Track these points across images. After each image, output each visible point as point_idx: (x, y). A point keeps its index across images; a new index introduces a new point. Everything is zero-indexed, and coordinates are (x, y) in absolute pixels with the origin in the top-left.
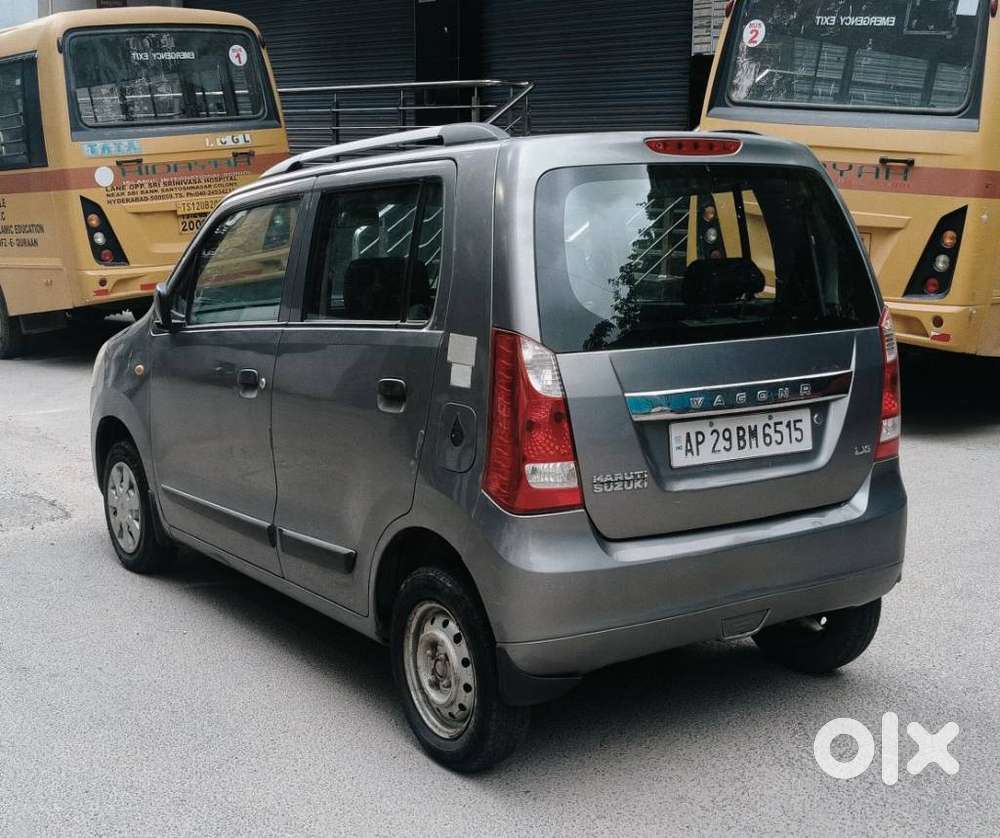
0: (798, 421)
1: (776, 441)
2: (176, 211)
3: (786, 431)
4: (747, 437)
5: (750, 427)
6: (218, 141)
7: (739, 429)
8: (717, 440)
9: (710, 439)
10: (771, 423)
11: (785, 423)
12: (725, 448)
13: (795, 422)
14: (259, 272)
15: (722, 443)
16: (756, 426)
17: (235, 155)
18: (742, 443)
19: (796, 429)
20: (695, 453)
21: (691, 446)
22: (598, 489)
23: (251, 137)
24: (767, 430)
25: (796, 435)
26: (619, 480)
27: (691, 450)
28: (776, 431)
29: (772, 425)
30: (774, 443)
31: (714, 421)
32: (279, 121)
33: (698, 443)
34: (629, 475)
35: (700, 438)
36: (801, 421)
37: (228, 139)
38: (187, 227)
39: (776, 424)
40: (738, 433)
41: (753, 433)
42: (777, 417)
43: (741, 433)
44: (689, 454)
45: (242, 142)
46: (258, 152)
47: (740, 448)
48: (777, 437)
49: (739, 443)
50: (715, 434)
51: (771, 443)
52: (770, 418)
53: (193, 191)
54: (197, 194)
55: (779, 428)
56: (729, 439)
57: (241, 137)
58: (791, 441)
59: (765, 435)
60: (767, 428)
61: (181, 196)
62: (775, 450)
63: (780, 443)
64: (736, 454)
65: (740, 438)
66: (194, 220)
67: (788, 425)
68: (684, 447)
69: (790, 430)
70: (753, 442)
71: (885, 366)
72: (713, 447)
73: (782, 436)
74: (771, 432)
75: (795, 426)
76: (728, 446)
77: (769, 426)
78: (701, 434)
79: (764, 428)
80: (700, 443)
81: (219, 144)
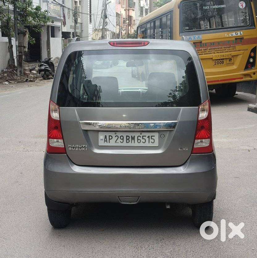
0: (153, 136)
1: (143, 142)
2: (212, 58)
3: (147, 139)
4: (130, 139)
5: (132, 136)
6: (230, 34)
7: (127, 136)
8: (117, 139)
9: (114, 139)
10: (141, 136)
11: (147, 136)
12: (120, 142)
13: (152, 136)
14: (242, 78)
15: (119, 140)
16: (134, 136)
17: (236, 39)
18: (128, 141)
19: (152, 139)
20: (108, 141)
21: (107, 139)
22: (70, 149)
23: (243, 32)
24: (139, 138)
25: (151, 141)
26: (77, 147)
27: (107, 141)
28: (143, 139)
29: (142, 137)
30: (141, 142)
31: (117, 133)
32: (255, 27)
33: (110, 139)
34: (80, 146)
35: (111, 138)
37: (234, 34)
38: (216, 63)
39: (143, 136)
40: (127, 138)
41: (133, 138)
42: (144, 134)
43: (128, 138)
44: (106, 142)
45: (239, 34)
46: (245, 38)
47: (127, 142)
48: (144, 141)
49: (127, 141)
50: (117, 137)
52: (141, 134)
53: (219, 51)
54: (220, 52)
55: (144, 138)
56: (123, 139)
57: (239, 33)
58: (149, 143)
59: (138, 139)
60: (139, 137)
61: (215, 53)
62: (142, 144)
64: (125, 144)
65: (127, 139)
66: (219, 61)
67: (149, 137)
68: (104, 139)
69: (149, 139)
70: (133, 141)
71: (198, 121)
72: (116, 141)
73: (145, 141)
74: (141, 139)
75: (151, 138)
76: (122, 141)
77: (140, 137)
78: (111, 136)
79: (138, 137)
80: (111, 139)
81: (230, 35)
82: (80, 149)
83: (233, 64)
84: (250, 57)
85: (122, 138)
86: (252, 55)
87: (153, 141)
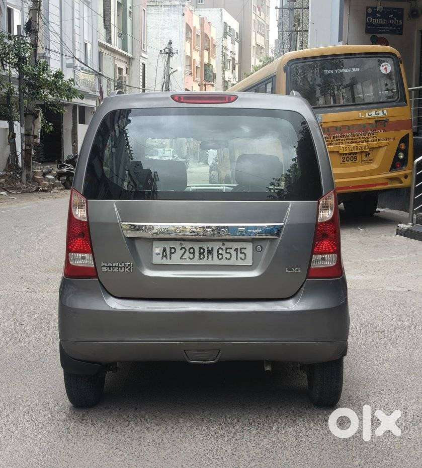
1: (226, 258)
2: (338, 152)
3: (234, 254)
4: (206, 254)
5: (208, 249)
6: (367, 114)
7: (200, 249)
8: (184, 253)
9: (179, 252)
10: (224, 248)
11: (234, 249)
12: (189, 258)
13: (241, 249)
14: (386, 184)
15: (187, 255)
16: (212, 248)
17: (376, 121)
18: (202, 256)
19: (241, 253)
20: (168, 257)
21: (166, 253)
22: (104, 269)
23: (387, 111)
24: (220, 251)
25: (240, 256)
26: (115, 266)
27: (166, 256)
28: (227, 252)
30: (224, 259)
31: (183, 243)
32: (406, 102)
33: (171, 253)
34: (121, 264)
35: (173, 251)
36: (245, 248)
37: (373, 114)
38: (345, 160)
39: (227, 249)
40: (200, 251)
41: (210, 252)
42: (228, 245)
43: (202, 251)
44: (164, 258)
45: (381, 114)
46: (391, 119)
47: (200, 258)
48: (228, 256)
49: (200, 256)
50: (183, 250)
51: (222, 258)
52: (224, 245)
53: (349, 141)
54: (352, 143)
55: (228, 251)
56: (193, 253)
57: (381, 112)
58: (237, 259)
59: (218, 254)
60: (220, 250)
61: (342, 143)
62: (224, 262)
63: (230, 259)
64: (196, 261)
65: (200, 254)
66: (350, 156)
67: (236, 250)
68: (161, 254)
69: (237, 253)
70: (210, 257)
71: (317, 225)
72: (182, 256)
73: (231, 256)
74: (223, 252)
75: (241, 251)
76: (192, 257)
77: (222, 250)
78: (174, 248)
79: (218, 250)
80: (173, 253)
81: (367, 116)
82: (121, 270)
83: (372, 161)
84: (399, 150)
85: (192, 251)
86: (403, 147)
87: (243, 256)
